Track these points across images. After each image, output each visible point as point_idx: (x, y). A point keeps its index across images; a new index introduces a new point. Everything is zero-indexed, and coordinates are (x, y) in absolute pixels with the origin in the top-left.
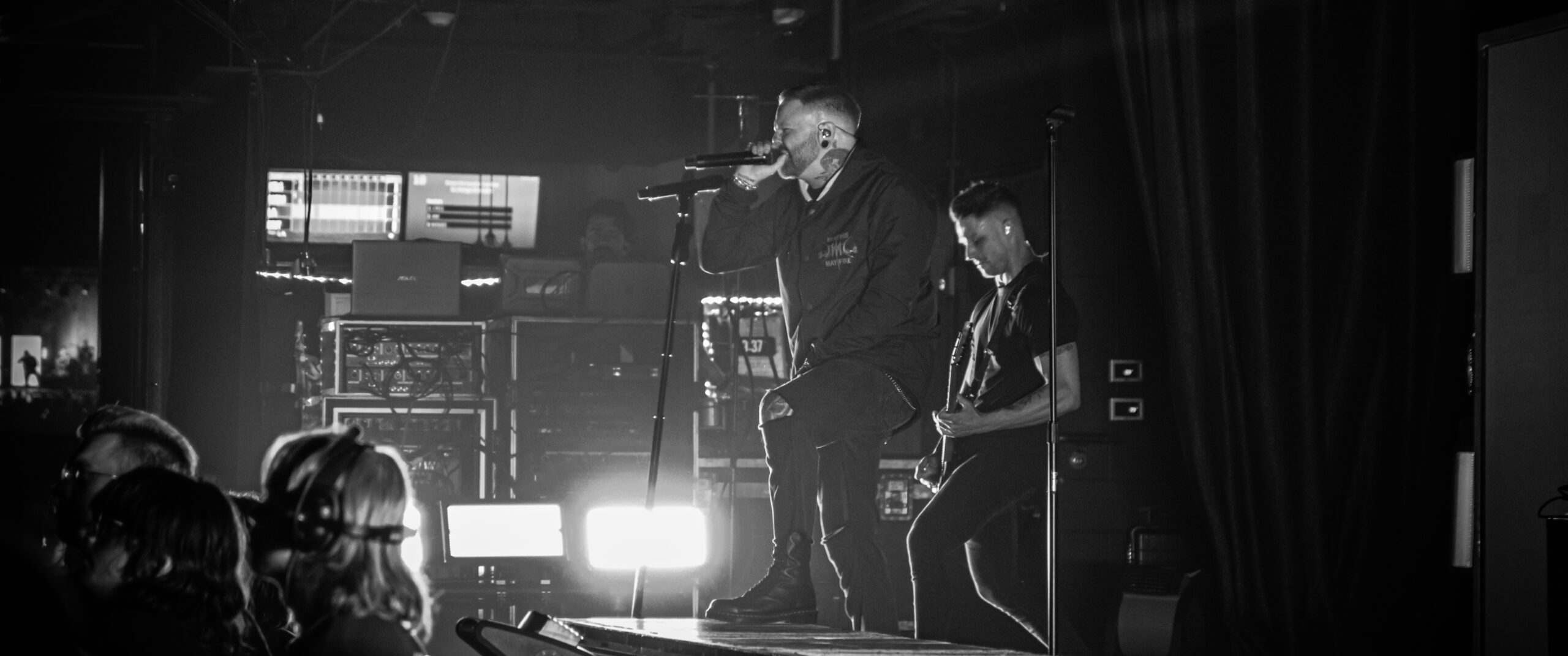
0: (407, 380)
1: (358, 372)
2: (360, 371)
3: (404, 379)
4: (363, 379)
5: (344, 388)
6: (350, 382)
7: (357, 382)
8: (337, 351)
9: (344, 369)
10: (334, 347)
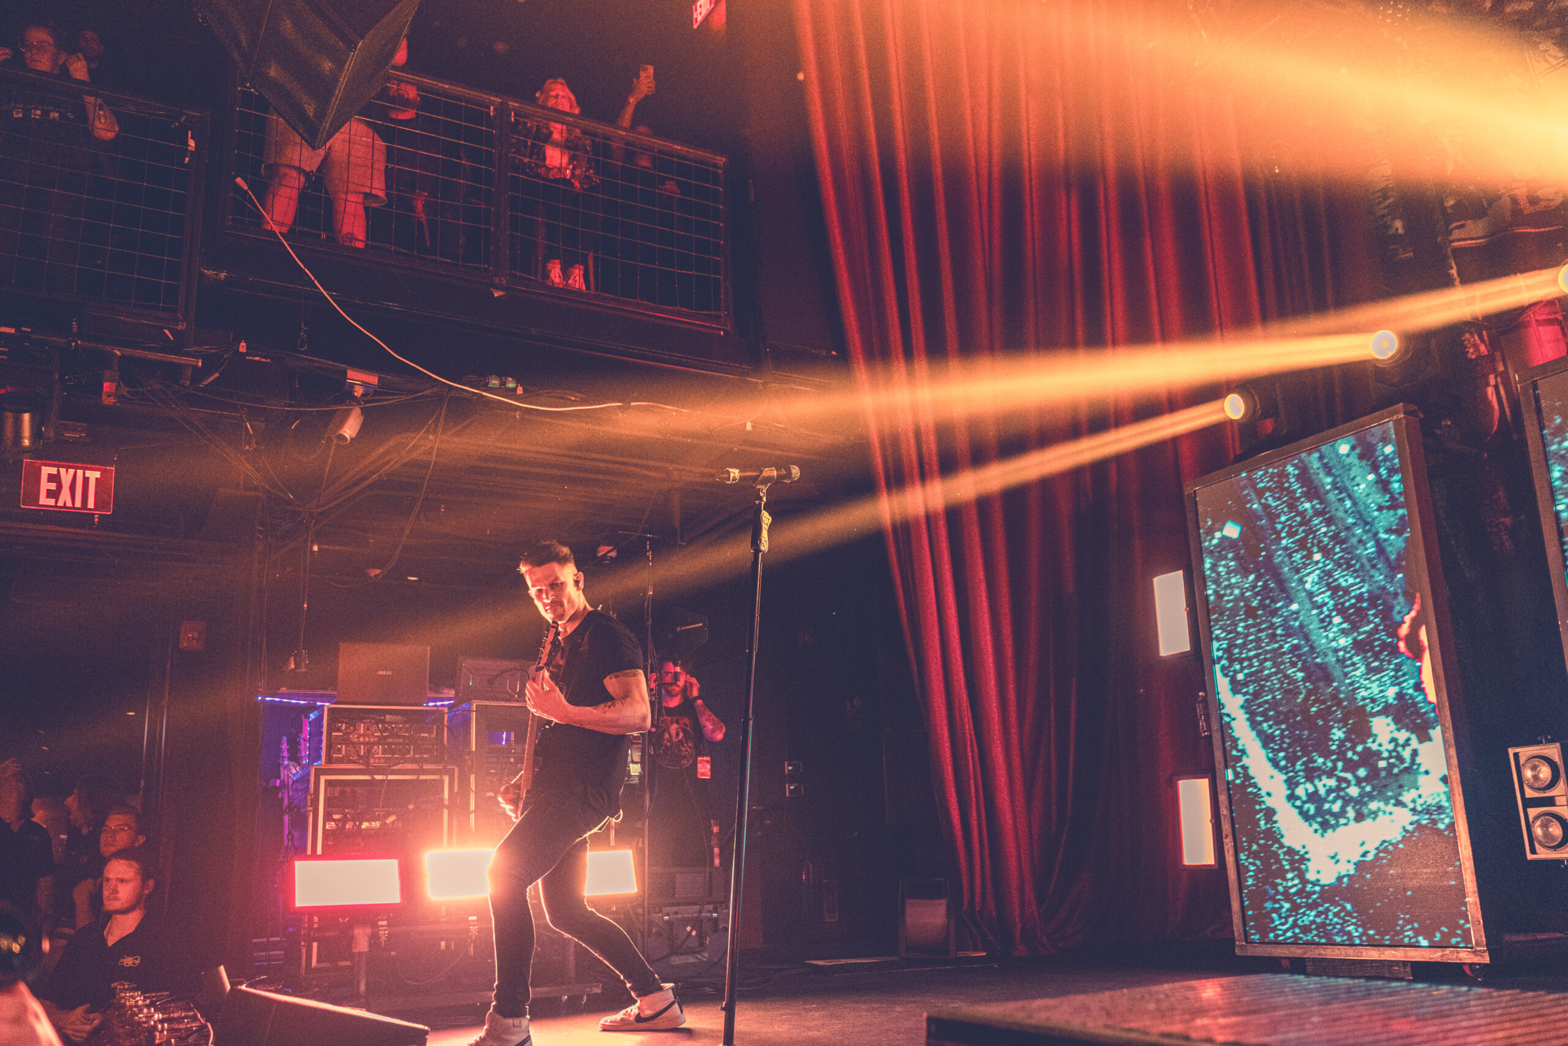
0: (382, 754)
1: (342, 747)
2: (344, 746)
3: (380, 752)
4: (346, 753)
5: (329, 760)
6: (334, 756)
7: (341, 756)
8: (325, 729)
9: (330, 746)
10: (322, 727)
